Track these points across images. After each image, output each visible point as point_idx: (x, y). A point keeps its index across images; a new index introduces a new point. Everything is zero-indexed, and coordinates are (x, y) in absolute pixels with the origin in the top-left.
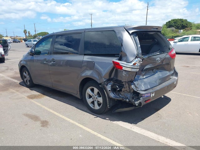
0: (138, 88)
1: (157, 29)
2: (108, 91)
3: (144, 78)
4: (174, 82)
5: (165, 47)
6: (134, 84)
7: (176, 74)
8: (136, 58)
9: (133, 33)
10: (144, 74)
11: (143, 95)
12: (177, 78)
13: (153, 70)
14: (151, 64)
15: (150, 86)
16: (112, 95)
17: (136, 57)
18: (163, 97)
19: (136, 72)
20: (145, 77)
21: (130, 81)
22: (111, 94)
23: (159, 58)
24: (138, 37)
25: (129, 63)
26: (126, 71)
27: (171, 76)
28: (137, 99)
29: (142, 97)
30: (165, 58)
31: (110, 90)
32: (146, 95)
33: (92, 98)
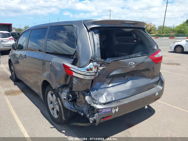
0: (95, 100)
1: (134, 24)
2: (63, 100)
3: (109, 87)
4: (155, 93)
5: (149, 47)
6: (90, 95)
7: (161, 82)
8: (90, 62)
9: (92, 29)
10: (109, 81)
11: (100, 111)
12: (162, 88)
13: (124, 77)
14: (120, 70)
15: (115, 98)
16: (67, 105)
17: (91, 60)
18: (146, 107)
19: (92, 80)
20: (111, 85)
21: (85, 91)
22: (66, 103)
23: (132, 62)
24: (99, 34)
25: (81, 68)
26: (77, 78)
27: (154, 84)
28: (92, 114)
29: (98, 112)
30: (143, 63)
31: (65, 99)
32: (104, 111)
33: (52, 104)
